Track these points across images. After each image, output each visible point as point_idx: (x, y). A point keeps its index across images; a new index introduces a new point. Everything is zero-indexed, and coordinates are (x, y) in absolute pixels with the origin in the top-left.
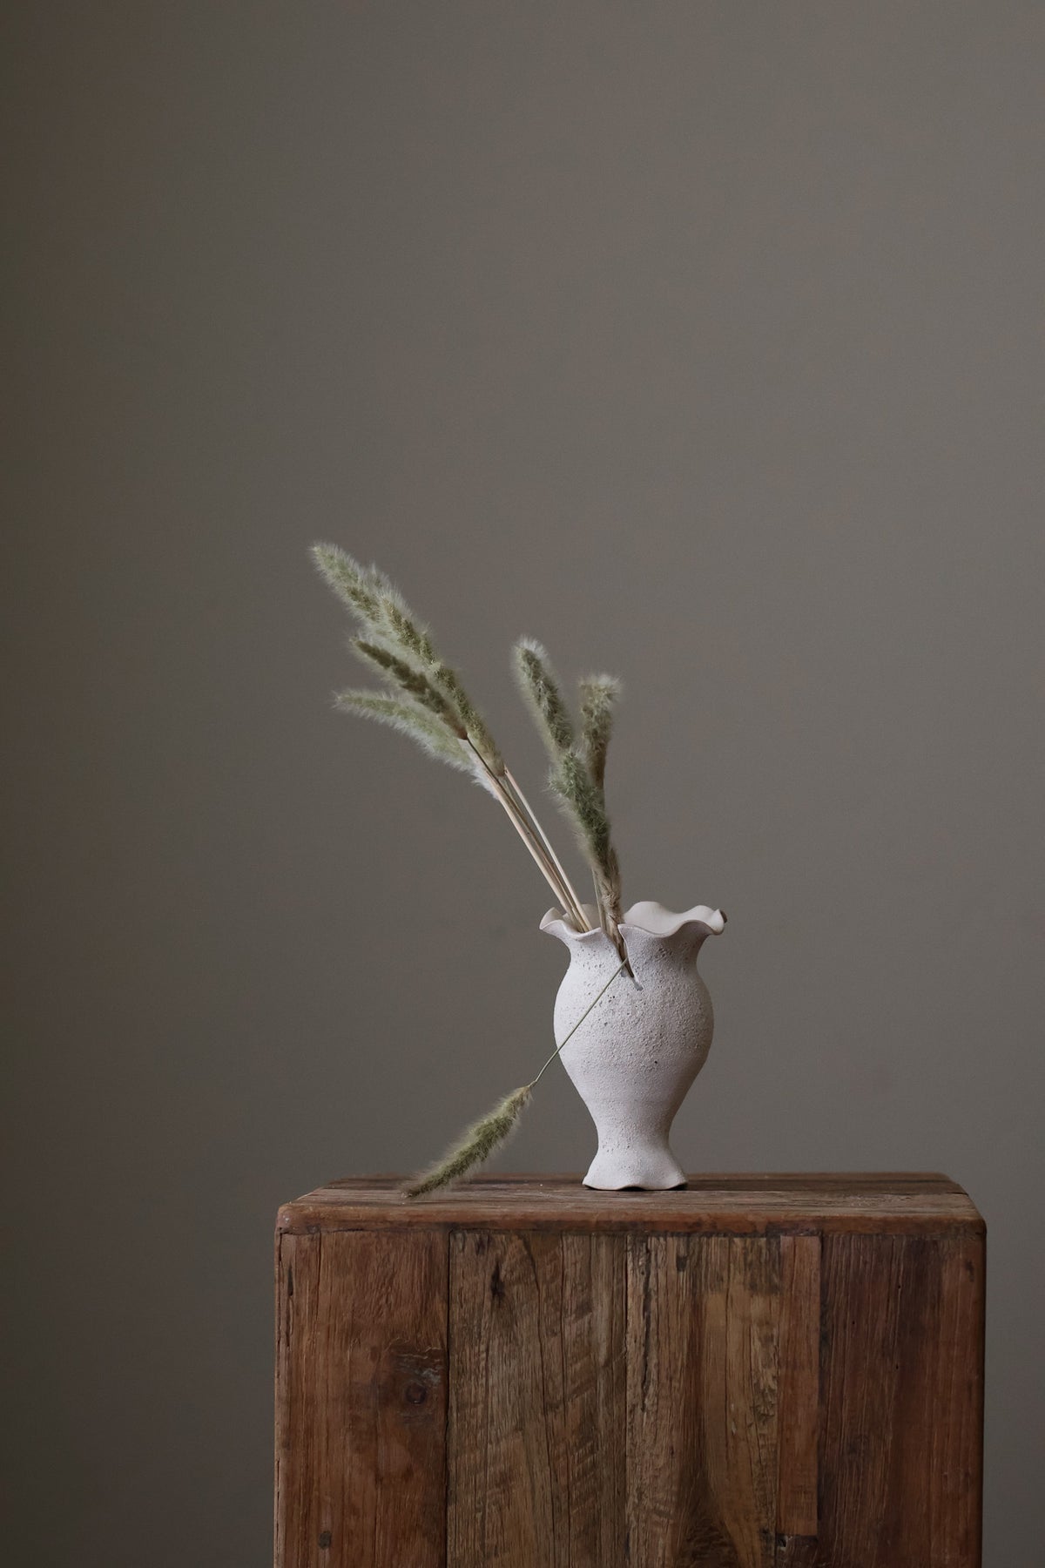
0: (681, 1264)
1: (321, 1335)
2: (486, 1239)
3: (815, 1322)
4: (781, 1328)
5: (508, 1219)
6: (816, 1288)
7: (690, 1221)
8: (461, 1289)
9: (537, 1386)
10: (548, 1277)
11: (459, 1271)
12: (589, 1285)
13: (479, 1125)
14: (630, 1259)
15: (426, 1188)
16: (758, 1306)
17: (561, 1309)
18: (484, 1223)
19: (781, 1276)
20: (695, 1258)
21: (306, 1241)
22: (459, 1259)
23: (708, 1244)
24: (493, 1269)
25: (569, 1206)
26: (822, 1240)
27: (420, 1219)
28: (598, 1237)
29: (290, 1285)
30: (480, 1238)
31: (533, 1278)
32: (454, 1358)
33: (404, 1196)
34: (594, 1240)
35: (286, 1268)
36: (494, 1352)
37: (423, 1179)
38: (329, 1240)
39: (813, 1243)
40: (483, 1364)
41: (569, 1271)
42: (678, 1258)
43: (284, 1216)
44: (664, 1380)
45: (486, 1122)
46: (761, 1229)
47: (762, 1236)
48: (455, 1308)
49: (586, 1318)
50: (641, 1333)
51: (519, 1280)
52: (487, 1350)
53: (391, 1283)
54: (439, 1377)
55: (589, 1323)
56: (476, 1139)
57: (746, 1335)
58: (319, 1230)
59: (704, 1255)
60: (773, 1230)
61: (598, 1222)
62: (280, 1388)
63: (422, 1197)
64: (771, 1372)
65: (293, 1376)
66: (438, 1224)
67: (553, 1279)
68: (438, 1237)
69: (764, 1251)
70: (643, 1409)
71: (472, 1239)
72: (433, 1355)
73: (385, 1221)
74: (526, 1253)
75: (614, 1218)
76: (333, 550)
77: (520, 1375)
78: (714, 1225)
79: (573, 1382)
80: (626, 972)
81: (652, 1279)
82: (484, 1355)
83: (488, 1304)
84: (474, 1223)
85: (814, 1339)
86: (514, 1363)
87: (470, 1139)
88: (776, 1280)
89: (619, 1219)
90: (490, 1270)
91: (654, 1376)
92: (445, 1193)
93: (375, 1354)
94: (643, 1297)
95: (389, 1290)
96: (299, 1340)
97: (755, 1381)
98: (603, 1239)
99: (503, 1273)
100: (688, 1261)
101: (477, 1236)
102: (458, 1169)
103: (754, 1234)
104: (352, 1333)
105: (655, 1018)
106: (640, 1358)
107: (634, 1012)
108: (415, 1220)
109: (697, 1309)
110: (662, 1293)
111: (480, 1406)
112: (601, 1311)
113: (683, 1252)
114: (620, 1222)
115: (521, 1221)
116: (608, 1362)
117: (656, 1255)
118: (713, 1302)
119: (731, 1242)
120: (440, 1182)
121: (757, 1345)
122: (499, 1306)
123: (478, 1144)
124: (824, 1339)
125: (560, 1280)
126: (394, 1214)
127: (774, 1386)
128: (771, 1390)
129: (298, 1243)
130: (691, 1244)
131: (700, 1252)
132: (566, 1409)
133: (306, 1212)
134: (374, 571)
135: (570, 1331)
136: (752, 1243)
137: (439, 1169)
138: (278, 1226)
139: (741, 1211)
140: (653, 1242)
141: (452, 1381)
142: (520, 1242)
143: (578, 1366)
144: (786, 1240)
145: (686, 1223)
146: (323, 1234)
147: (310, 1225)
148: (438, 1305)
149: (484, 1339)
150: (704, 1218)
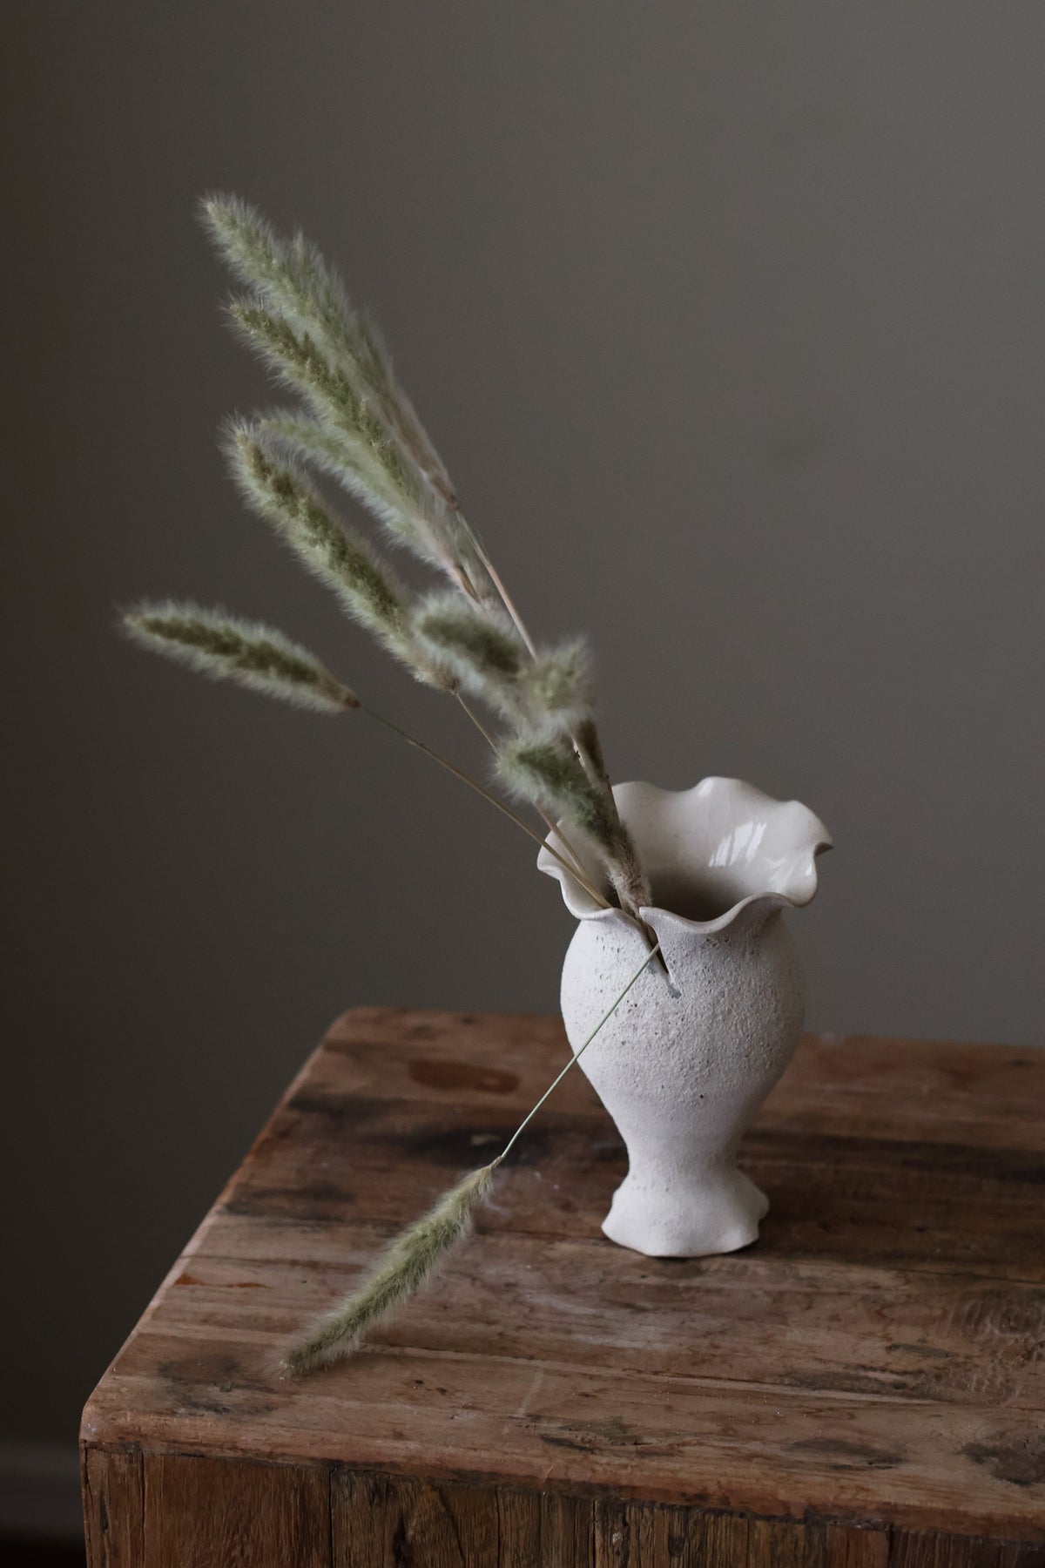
0: (674, 1546)
2: (383, 1487)
5: (415, 1462)
7: (689, 1491)
8: (349, 1550)
10: (477, 1545)
11: (345, 1525)
14: (598, 1533)
18: (381, 1464)
20: (696, 1541)
21: (121, 1464)
22: (345, 1509)
23: (716, 1524)
24: (396, 1526)
26: (892, 1537)
27: (288, 1450)
28: (550, 1497)
29: (103, 1516)
30: (375, 1484)
31: (454, 1543)
34: (545, 1502)
35: (95, 1493)
38: (154, 1467)
39: (878, 1542)
41: (509, 1539)
42: (671, 1538)
43: (90, 1422)
46: (799, 1515)
47: (799, 1522)
51: (434, 1544)
53: (247, 1530)
58: (139, 1450)
59: (710, 1538)
60: (816, 1516)
61: (549, 1479)
66: (312, 1459)
67: (484, 1547)
68: (314, 1479)
69: (802, 1543)
71: (362, 1486)
73: (234, 1448)
74: (443, 1509)
75: (574, 1475)
76: (235, 205)
78: (725, 1500)
80: (657, 966)
81: (632, 1563)
84: (367, 1464)
89: (582, 1479)
90: (391, 1527)
95: (245, 1539)
98: (559, 1500)
99: (410, 1533)
100: (686, 1544)
101: (371, 1482)
103: (787, 1519)
105: (698, 1039)
107: (666, 1032)
108: (279, 1450)
113: (678, 1531)
114: (583, 1483)
115: (435, 1467)
117: (638, 1531)
125: (494, 1550)
129: (112, 1463)
130: (691, 1523)
131: (704, 1533)
133: (121, 1421)
134: (298, 244)
136: (785, 1531)
140: (632, 1514)
142: (434, 1496)
144: (835, 1531)
145: (684, 1494)
146: (147, 1457)
147: (125, 1441)
150: (712, 1488)
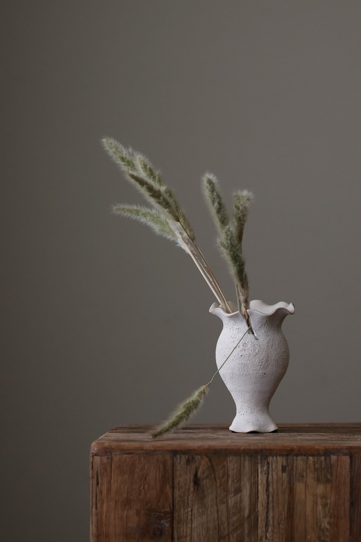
0: (284, 469)
1: (112, 504)
2: (191, 458)
3: (347, 496)
4: (331, 500)
5: (201, 448)
6: (348, 480)
8: (179, 482)
9: (215, 528)
10: (221, 476)
11: (178, 473)
12: (240, 480)
13: (184, 403)
14: (259, 467)
15: (160, 433)
16: (320, 489)
17: (227, 491)
18: (190, 450)
19: (332, 476)
20: (290, 467)
21: (105, 459)
22: (178, 467)
23: (297, 460)
24: (194, 472)
25: (229, 441)
26: (351, 458)
27: (160, 449)
28: (244, 456)
29: (98, 480)
30: (188, 457)
31: (213, 476)
32: (176, 515)
33: (151, 437)
34: (242, 458)
35: (95, 472)
36: (195, 511)
37: (159, 429)
38: (116, 458)
39: (347, 459)
40: (189, 517)
41: (231, 473)
42: (282, 466)
43: (94, 447)
44: (276, 524)
45: (188, 402)
46: (322, 452)
47: (322, 456)
48: (177, 492)
49: (239, 495)
50: (265, 502)
51: (207, 477)
52: (192, 511)
53: (145, 479)
54: (168, 524)
55: (240, 498)
56: (183, 410)
57: (315, 503)
58: (111, 454)
59: (295, 466)
60: (328, 452)
61: (244, 450)
62: (92, 529)
63: (159, 438)
64: (327, 520)
65: (99, 524)
66: (168, 451)
67: (223, 477)
68: (168, 457)
69: (323, 463)
70: (266, 538)
71: (184, 458)
72: (166, 513)
73: (142, 449)
74: (210, 464)
75: (252, 448)
77: (207, 522)
78: (299, 451)
79: (233, 526)
81: (270, 477)
82: (190, 513)
83: (192, 489)
84: (185, 450)
85: (347, 505)
86: (205, 517)
87: (180, 410)
88: (329, 477)
89: (254, 448)
90: (193, 473)
91: (271, 522)
92: (170, 435)
93: (138, 513)
94: (266, 485)
95: (145, 482)
96: (102, 506)
97: (319, 525)
98: (247, 458)
99: (199, 474)
100: (287, 468)
101: (187, 456)
102: (175, 424)
103: (319, 455)
104: (127, 503)
106: (265, 514)
108: (157, 449)
109: (291, 491)
110: (275, 483)
111: (188, 538)
112: (246, 492)
113: (285, 463)
114: (255, 450)
115: (208, 449)
116: (249, 516)
117: (272, 465)
118: (299, 487)
119: (308, 459)
120: (167, 430)
121: (320, 508)
122: (197, 489)
123: (184, 412)
124: (352, 504)
125: (226, 477)
126: (147, 446)
127: (328, 527)
128: (327, 529)
129: (101, 460)
130: (289, 460)
131: (293, 463)
132: (229, 539)
133: (105, 445)
135: (232, 501)
136: (318, 459)
137: (166, 424)
138: (92, 451)
139: (312, 443)
140: (270, 459)
141: (175, 525)
142: (206, 459)
143: (235, 518)
144: (334, 458)
145: (286, 450)
146: (113, 456)
147: (106, 451)
148: (168, 489)
149: (190, 505)
150: (295, 447)
